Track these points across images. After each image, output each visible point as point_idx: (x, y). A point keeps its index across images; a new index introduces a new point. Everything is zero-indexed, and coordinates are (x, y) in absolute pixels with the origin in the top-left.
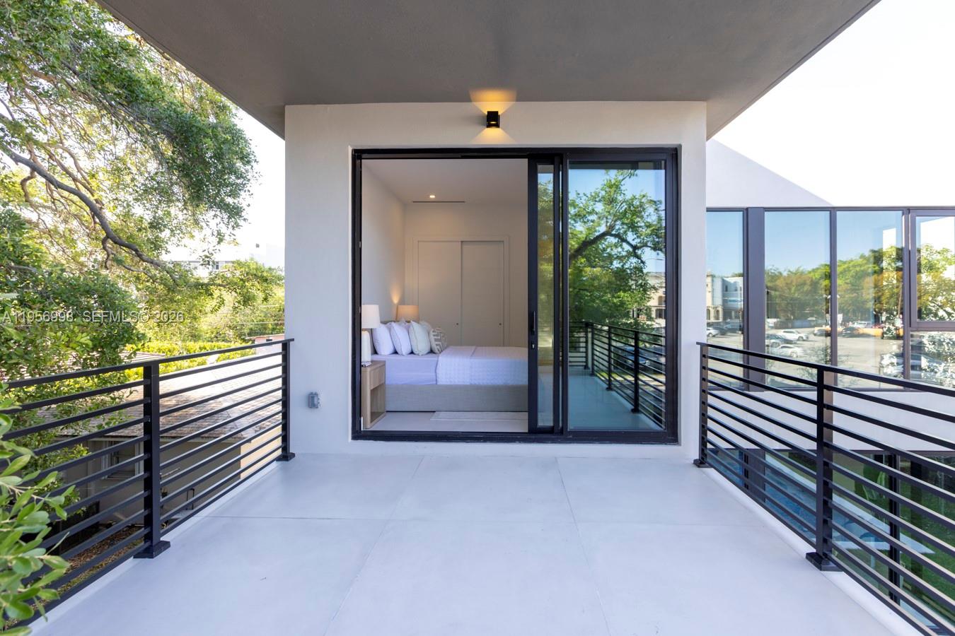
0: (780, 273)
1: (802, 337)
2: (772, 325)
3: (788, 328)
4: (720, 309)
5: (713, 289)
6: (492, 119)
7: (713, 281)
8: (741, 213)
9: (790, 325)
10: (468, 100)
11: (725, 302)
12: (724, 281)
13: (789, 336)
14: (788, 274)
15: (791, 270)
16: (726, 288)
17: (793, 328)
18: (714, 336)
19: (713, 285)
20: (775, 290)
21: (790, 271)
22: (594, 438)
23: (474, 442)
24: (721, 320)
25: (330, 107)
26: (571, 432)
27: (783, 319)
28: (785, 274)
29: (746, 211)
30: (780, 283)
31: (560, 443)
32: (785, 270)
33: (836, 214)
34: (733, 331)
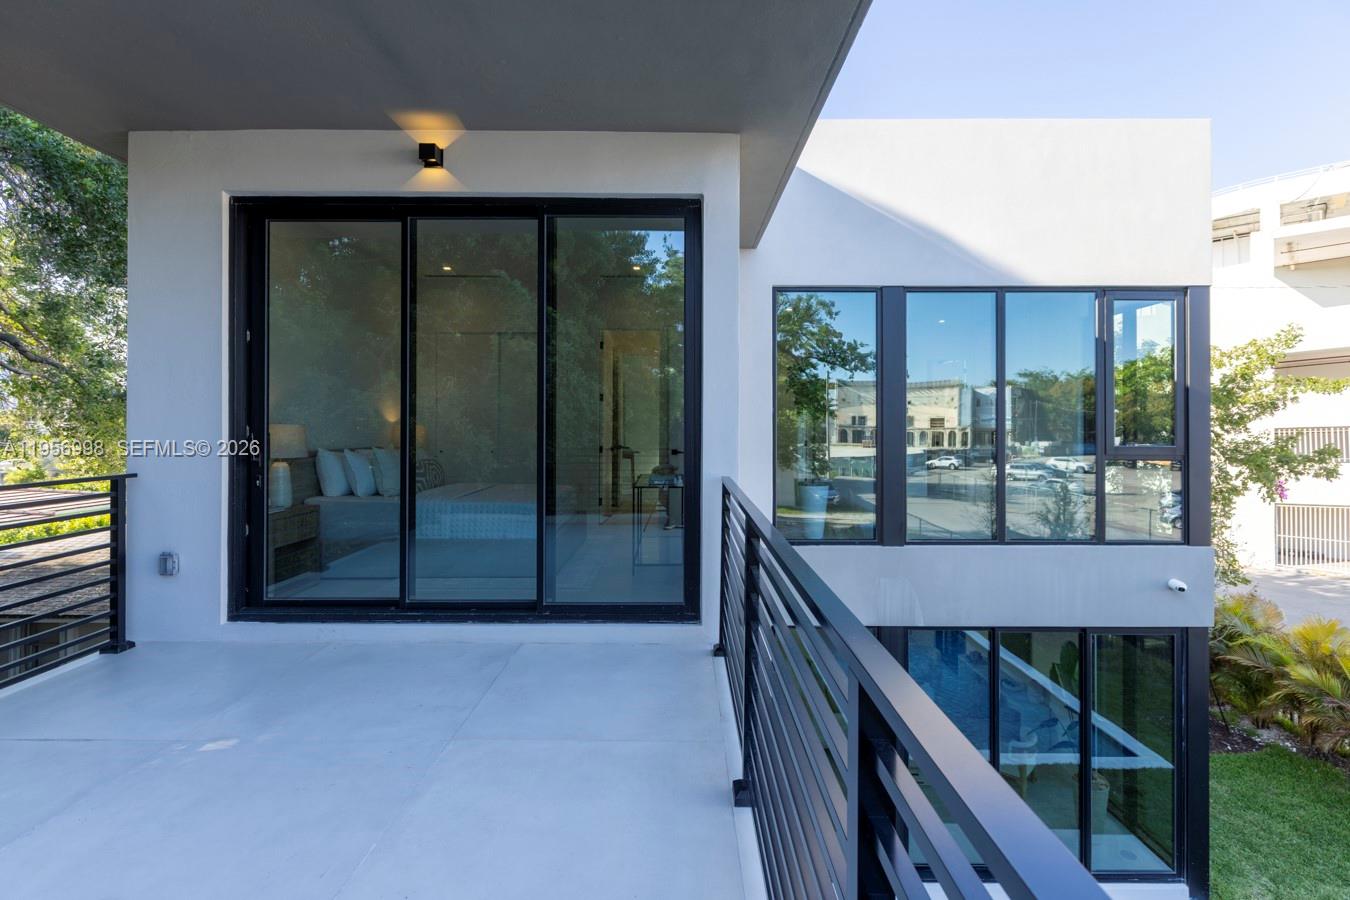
0: (1056, 378)
1: (1083, 468)
2: (1042, 451)
3: (1066, 455)
4: (969, 430)
5: (960, 406)
6: (429, 155)
7: (960, 394)
8: (874, 294)
9: (1067, 452)
10: (395, 127)
11: (974, 423)
12: (975, 394)
13: (1062, 465)
14: (1067, 379)
15: (1072, 373)
16: (977, 401)
17: (1072, 454)
18: (956, 468)
19: (960, 399)
20: (1049, 402)
21: (1069, 375)
22: (582, 615)
23: (407, 622)
24: (969, 446)
25: (194, 135)
26: (548, 607)
27: (1059, 442)
28: (1062, 378)
29: (880, 292)
30: (1054, 392)
31: (532, 622)
32: (1063, 373)
33: (1004, 295)
34: (982, 459)
